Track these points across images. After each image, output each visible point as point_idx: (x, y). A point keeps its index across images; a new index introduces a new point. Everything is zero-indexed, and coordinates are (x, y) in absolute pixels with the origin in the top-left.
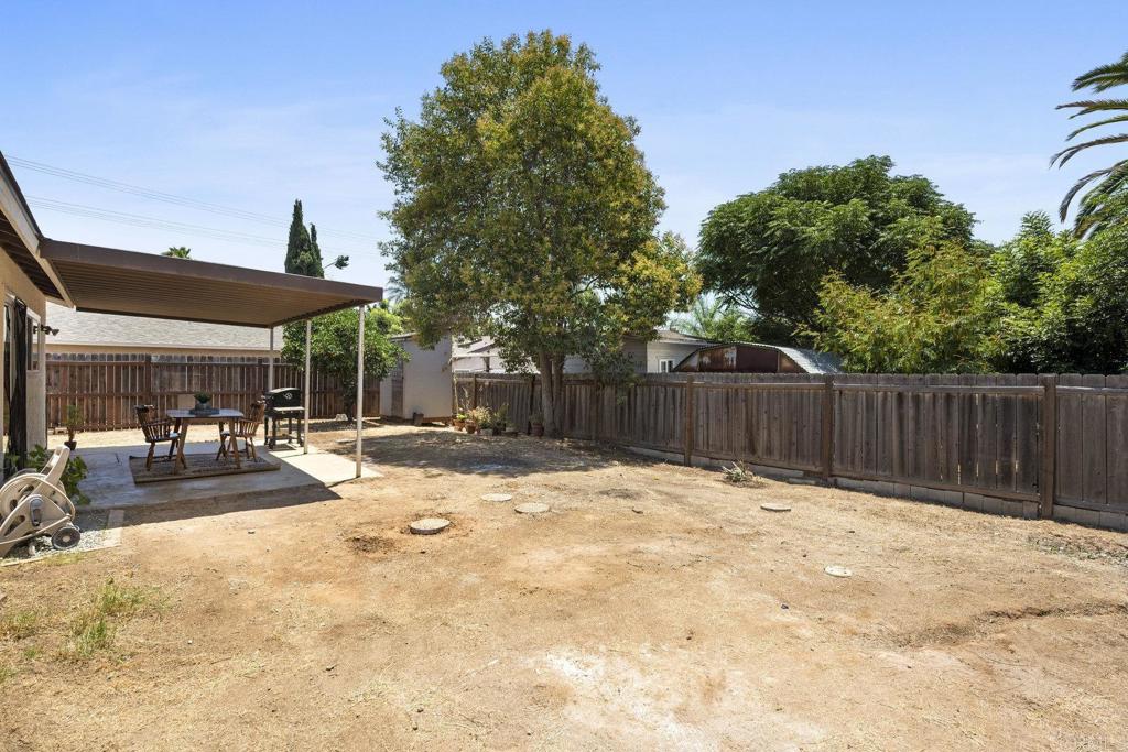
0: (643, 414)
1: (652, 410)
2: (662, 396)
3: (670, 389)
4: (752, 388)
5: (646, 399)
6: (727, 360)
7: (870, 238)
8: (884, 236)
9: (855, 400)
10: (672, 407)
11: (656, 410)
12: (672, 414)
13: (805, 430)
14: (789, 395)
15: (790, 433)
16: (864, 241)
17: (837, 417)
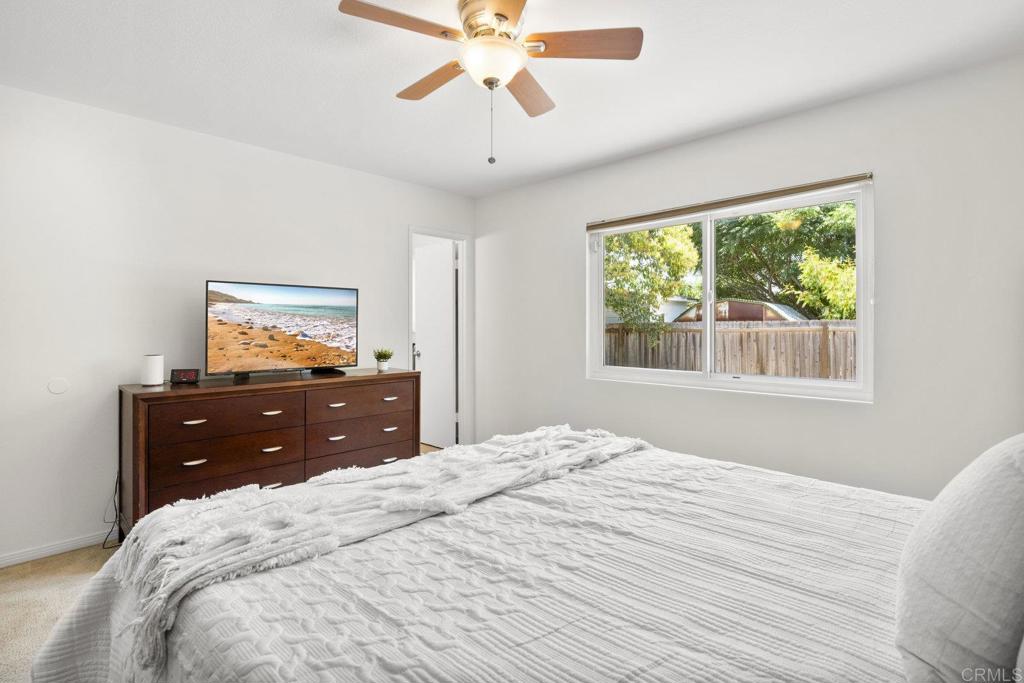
0: (666, 353)
1: (674, 350)
2: (683, 340)
3: (690, 335)
4: (762, 332)
5: (669, 343)
6: (721, 312)
7: (816, 222)
8: (827, 221)
9: (846, 338)
10: (692, 347)
11: (678, 350)
12: (692, 352)
13: (806, 360)
14: (793, 336)
15: (795, 363)
16: (813, 224)
17: (832, 350)
